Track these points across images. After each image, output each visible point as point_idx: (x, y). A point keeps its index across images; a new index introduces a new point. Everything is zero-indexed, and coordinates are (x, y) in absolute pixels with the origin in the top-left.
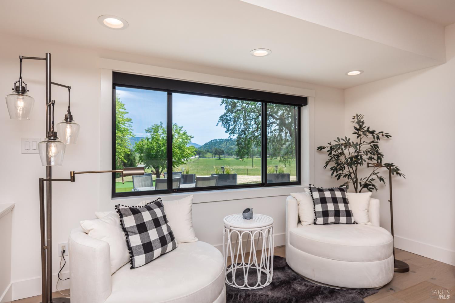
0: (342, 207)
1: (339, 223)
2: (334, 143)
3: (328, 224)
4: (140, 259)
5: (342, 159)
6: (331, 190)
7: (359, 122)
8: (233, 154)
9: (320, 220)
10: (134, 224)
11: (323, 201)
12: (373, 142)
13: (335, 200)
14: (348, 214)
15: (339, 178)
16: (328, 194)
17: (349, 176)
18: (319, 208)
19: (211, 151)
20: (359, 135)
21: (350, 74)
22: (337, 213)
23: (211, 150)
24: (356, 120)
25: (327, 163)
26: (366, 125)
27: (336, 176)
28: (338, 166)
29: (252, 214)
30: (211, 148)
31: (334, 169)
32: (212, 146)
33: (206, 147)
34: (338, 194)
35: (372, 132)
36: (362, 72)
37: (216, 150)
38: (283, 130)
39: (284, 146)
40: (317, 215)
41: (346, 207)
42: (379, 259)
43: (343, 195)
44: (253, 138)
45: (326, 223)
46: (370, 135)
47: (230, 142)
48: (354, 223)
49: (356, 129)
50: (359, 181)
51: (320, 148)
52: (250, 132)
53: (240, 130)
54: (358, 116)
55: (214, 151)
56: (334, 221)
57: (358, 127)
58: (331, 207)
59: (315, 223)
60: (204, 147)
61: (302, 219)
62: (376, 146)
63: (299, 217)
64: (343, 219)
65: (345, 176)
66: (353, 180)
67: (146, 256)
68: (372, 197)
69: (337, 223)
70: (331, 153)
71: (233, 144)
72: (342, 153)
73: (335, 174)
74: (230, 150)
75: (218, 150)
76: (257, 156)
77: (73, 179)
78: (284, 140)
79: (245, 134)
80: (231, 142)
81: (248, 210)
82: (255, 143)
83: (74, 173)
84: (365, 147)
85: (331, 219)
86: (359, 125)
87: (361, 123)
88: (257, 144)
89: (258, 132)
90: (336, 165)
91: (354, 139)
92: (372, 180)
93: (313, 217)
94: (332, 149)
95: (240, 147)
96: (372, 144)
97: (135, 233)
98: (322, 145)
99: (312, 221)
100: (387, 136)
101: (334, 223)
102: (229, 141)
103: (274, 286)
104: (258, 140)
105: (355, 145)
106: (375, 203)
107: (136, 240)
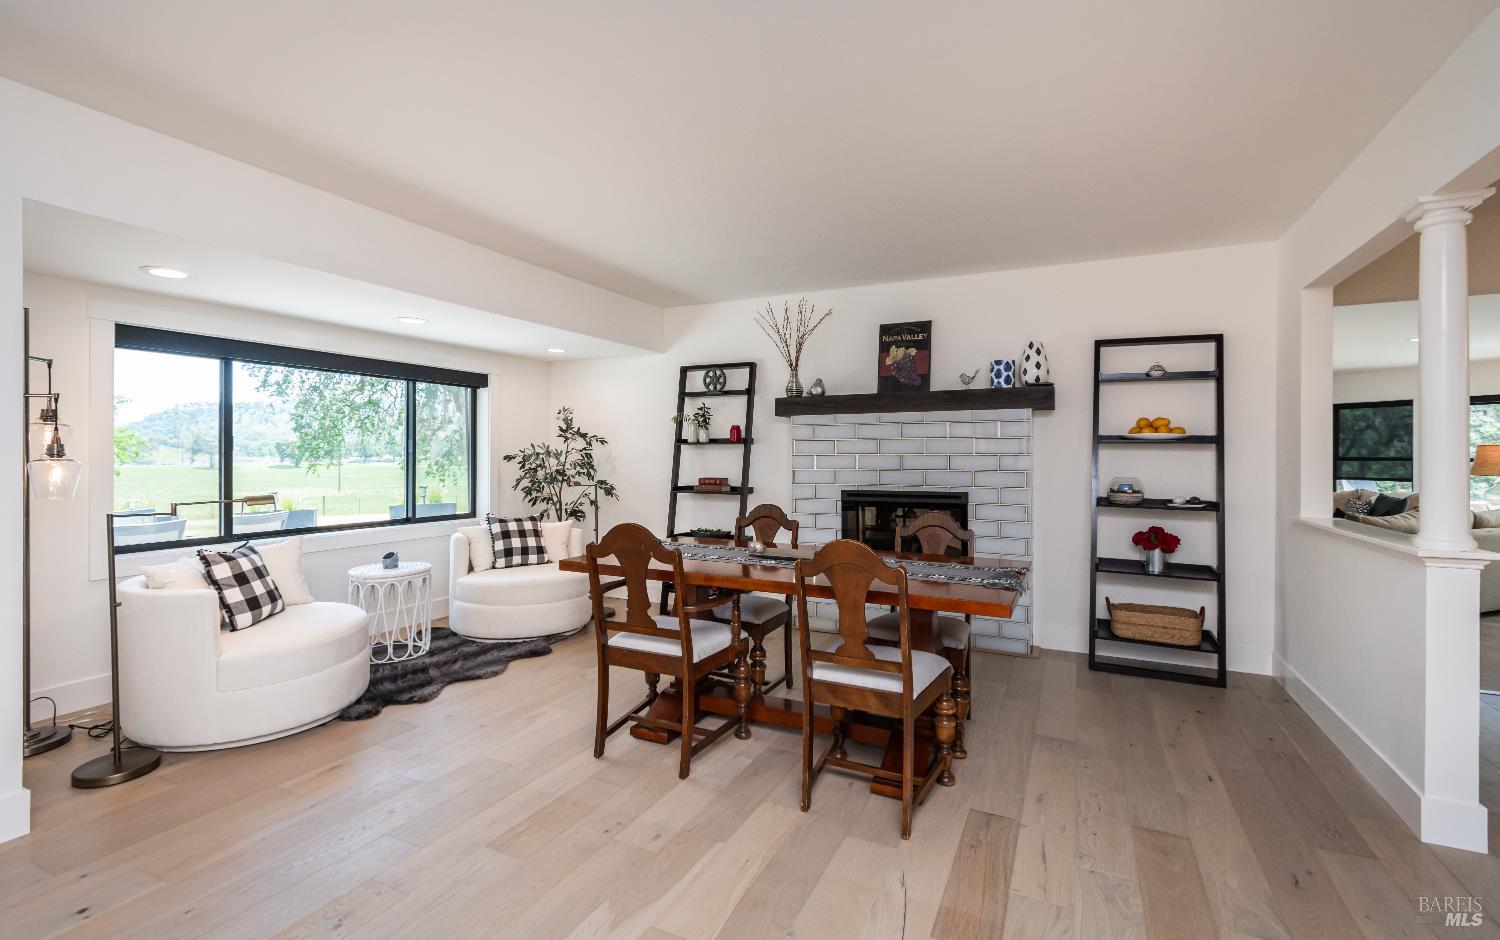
0: (531, 542)
1: (527, 565)
2: (529, 452)
3: (512, 566)
4: (244, 618)
5: (541, 474)
6: (518, 520)
7: (566, 420)
8: (265, 450)
9: (501, 562)
10: (229, 573)
11: (506, 535)
12: (585, 449)
13: (522, 534)
14: (540, 550)
15: (534, 504)
16: (513, 526)
17: (549, 499)
18: (500, 545)
19: (175, 440)
20: (567, 439)
21: (550, 350)
22: (525, 551)
23: (176, 437)
24: (562, 416)
25: (518, 481)
26: (575, 425)
27: (530, 501)
28: (533, 485)
29: (397, 560)
30: (175, 433)
31: (528, 491)
32: (182, 425)
33: (155, 428)
34: (528, 526)
35: (584, 436)
36: (566, 350)
37: (199, 437)
38: (439, 394)
39: (441, 434)
40: (497, 555)
41: (538, 542)
42: (570, 598)
43: (535, 525)
44: (347, 410)
45: (509, 566)
46: (581, 440)
47: (253, 414)
48: (547, 563)
49: (561, 430)
50: (564, 507)
51: (508, 458)
52: (336, 392)
53: (307, 385)
54: (565, 410)
55: (188, 443)
56: (520, 562)
57: (565, 428)
58: (516, 542)
59: (494, 568)
60: (145, 427)
61: (474, 563)
62: (589, 456)
63: (470, 561)
64: (533, 558)
65: (543, 500)
66: (554, 504)
67: (253, 615)
68: (573, 526)
69: (524, 564)
70: (523, 466)
71: (267, 421)
72: (542, 466)
73: (529, 497)
74: (254, 440)
75: (208, 439)
76: (351, 459)
77: (174, 513)
78: (440, 419)
79: (322, 396)
80: (258, 413)
81: (389, 556)
82: (353, 424)
83: (176, 505)
84: (575, 457)
85: (517, 559)
86: (567, 423)
87: (568, 422)
88: (361, 427)
89: (363, 393)
90: (530, 485)
91: (558, 444)
92: (581, 504)
93: (489, 558)
94: (526, 459)
95: (307, 434)
96: (584, 452)
97: (232, 586)
98: (512, 454)
99: (490, 564)
100: (603, 442)
101: (521, 565)
102: (251, 411)
103: (431, 653)
104: (362, 417)
105: (557, 455)
106: (577, 532)
107: (234, 595)
